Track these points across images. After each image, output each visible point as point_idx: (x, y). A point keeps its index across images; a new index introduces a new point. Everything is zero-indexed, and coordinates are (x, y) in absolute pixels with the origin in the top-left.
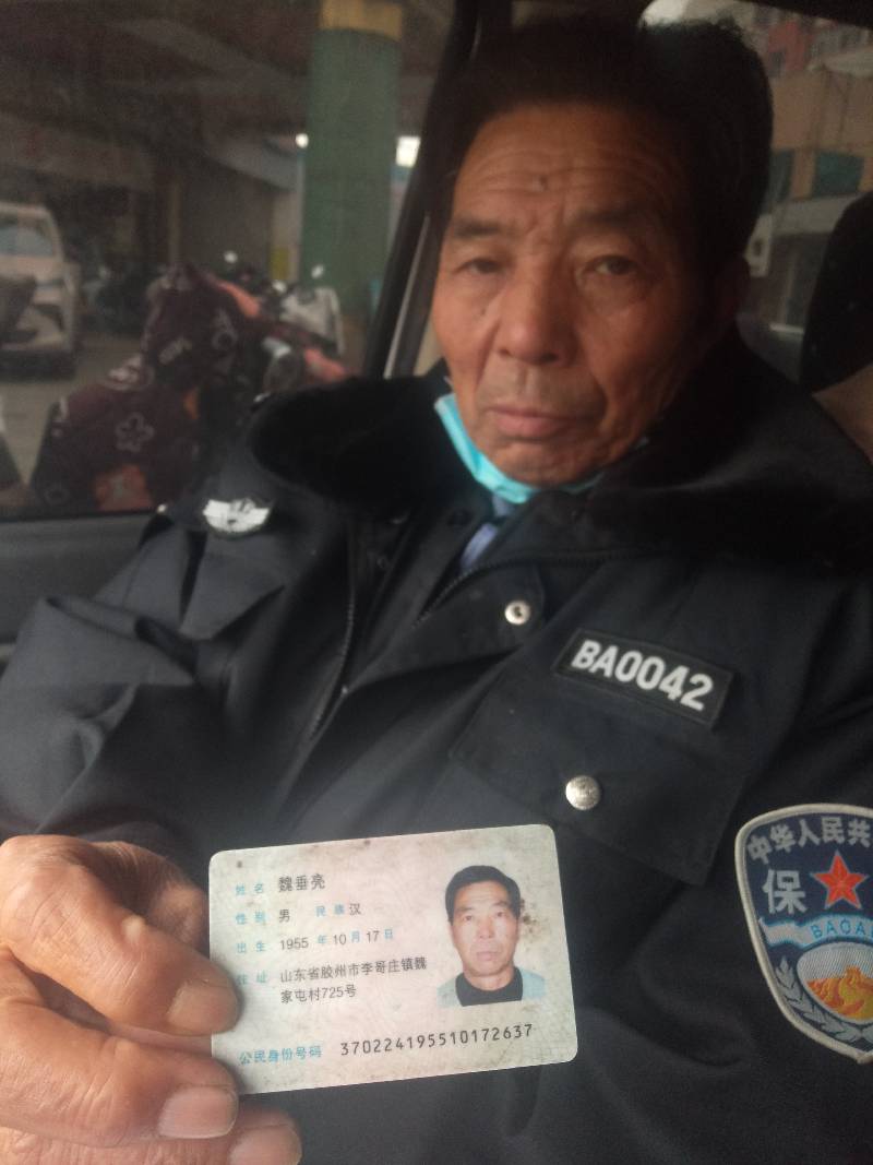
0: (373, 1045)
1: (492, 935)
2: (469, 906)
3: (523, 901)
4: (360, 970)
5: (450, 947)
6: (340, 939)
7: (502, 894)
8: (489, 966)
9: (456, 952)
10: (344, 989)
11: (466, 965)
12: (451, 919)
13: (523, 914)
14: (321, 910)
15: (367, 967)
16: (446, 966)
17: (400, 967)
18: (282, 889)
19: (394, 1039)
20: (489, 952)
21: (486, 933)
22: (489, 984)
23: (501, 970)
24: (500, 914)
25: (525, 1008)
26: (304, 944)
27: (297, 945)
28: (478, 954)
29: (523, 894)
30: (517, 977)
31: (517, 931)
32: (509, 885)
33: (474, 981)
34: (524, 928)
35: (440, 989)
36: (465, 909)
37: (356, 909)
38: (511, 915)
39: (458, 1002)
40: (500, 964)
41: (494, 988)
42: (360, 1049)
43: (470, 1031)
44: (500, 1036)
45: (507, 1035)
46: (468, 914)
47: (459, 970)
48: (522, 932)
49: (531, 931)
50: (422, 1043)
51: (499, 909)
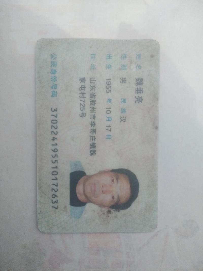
1: (103, 192)
4: (93, 120)
5: (100, 169)
6: (109, 111)
9: (96, 172)
10: (84, 111)
11: (90, 177)
12: (113, 171)
13: (112, 210)
14: (124, 101)
15: (93, 124)
16: (90, 166)
17: (92, 142)
18: (137, 80)
19: (57, 136)
20: (95, 190)
21: (105, 189)
22: (80, 188)
23: (86, 196)
25: (65, 207)
26: (108, 91)
27: (108, 87)
28: (95, 184)
29: (123, 212)
30: (82, 204)
31: (104, 206)
33: (81, 181)
35: (79, 162)
36: (117, 179)
37: (123, 120)
38: (112, 204)
39: (72, 171)
40: (89, 196)
41: (77, 191)
42: (53, 118)
44: (54, 193)
45: (54, 196)
46: (115, 180)
47: (88, 173)
48: (103, 209)
50: (54, 151)
51: (116, 197)
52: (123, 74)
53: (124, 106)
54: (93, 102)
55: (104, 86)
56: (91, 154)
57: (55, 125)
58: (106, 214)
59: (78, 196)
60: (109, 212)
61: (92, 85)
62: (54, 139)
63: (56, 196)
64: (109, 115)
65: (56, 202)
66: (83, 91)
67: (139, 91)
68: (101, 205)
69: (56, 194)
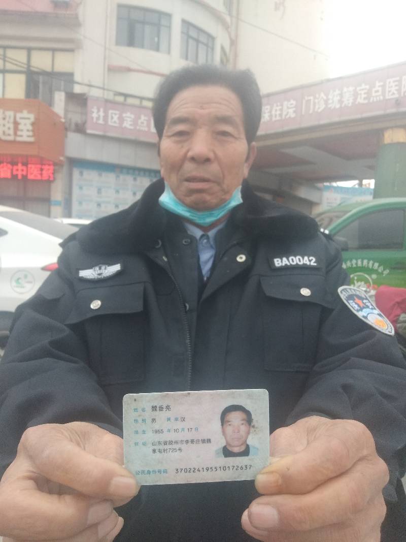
1: (239, 432)
3: (253, 419)
4: (184, 442)
6: (177, 431)
7: (244, 416)
8: (236, 443)
9: (224, 437)
10: (177, 449)
11: (227, 442)
12: (222, 425)
13: (252, 425)
14: (169, 419)
15: (187, 442)
16: (220, 442)
17: (201, 442)
18: (153, 410)
19: (197, 468)
20: (237, 438)
21: (236, 431)
22: (236, 450)
23: (242, 444)
24: (243, 424)
26: (162, 432)
27: (159, 432)
28: (233, 438)
29: (253, 417)
30: (248, 447)
31: (249, 431)
33: (230, 449)
35: (216, 451)
36: (229, 421)
37: (183, 419)
38: (247, 425)
39: (223, 456)
41: (238, 452)
42: (183, 471)
43: (227, 467)
46: (230, 423)
47: (224, 444)
48: (251, 431)
49: (255, 431)
50: (208, 470)
51: (242, 422)
52: (149, 421)
53: (172, 419)
54: (171, 443)
55: (158, 435)
56: (210, 442)
57: (188, 470)
58: (255, 429)
59: (241, 450)
60: (253, 427)
61: (157, 444)
62: (199, 470)
63: (241, 467)
64: (180, 430)
65: (246, 466)
66: (162, 451)
67: (161, 408)
68: (248, 433)
69: (240, 467)
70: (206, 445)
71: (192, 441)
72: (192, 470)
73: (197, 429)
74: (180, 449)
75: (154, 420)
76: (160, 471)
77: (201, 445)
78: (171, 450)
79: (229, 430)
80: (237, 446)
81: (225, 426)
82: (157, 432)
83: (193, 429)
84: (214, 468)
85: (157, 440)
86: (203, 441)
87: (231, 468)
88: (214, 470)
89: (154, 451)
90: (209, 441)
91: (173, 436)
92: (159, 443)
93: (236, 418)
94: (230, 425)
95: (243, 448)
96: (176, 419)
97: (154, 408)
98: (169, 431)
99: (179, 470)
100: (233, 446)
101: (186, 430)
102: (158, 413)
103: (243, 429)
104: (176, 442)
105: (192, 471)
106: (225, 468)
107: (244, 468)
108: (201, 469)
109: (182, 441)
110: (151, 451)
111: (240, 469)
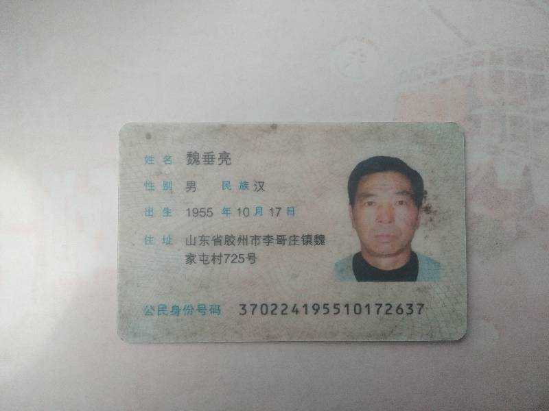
0: (271, 308)
1: (392, 221)
2: (371, 192)
3: (426, 192)
4: (261, 240)
5: (349, 227)
6: (245, 212)
7: (405, 184)
8: (386, 247)
9: (355, 233)
10: (246, 256)
11: (363, 245)
12: (352, 203)
13: (424, 205)
14: (226, 185)
15: (268, 239)
16: (345, 244)
17: (300, 242)
18: (189, 163)
19: (291, 305)
20: (388, 236)
21: (386, 218)
23: (399, 252)
24: (401, 203)
25: (419, 289)
26: (210, 214)
27: (203, 214)
28: (377, 237)
29: (427, 185)
30: (413, 260)
31: (417, 219)
32: (413, 177)
33: (371, 261)
34: (424, 217)
36: (368, 195)
37: (260, 186)
38: (412, 205)
39: (354, 278)
40: (397, 248)
41: (390, 268)
42: (258, 311)
43: (363, 305)
44: (393, 311)
45: (400, 311)
46: (370, 199)
47: (357, 248)
48: (422, 221)
49: (431, 220)
50: (317, 311)
51: (401, 198)
52: (179, 187)
53: (235, 185)
54: (229, 240)
55: (200, 220)
56: (323, 243)
58: (431, 216)
59: (399, 266)
60: (427, 209)
61: (198, 242)
62: (295, 311)
63: (399, 307)
64: (253, 211)
65: (410, 306)
67: (209, 159)
68: (415, 225)
69: (395, 306)
70: (312, 249)
71: (281, 240)
72: (280, 308)
73: (291, 211)
74: (252, 257)
75: (191, 185)
76: (201, 309)
77: (301, 249)
78: (230, 259)
79: (368, 215)
80: (390, 255)
81: (358, 205)
82: (198, 213)
83: (284, 212)
84: (331, 307)
85: (196, 233)
86: (307, 240)
87: (373, 309)
88: (333, 311)
89: (190, 259)
90: (320, 239)
91: (234, 225)
92: (204, 240)
93: (385, 187)
94: (370, 204)
95: (401, 261)
96: (244, 186)
97: (193, 158)
98: (226, 211)
99: (249, 308)
100: (379, 255)
101: (266, 211)
102: (201, 168)
103: (403, 214)
104: (243, 240)
105: (278, 311)
106: (358, 308)
107: (406, 310)
108: (299, 307)
109: (256, 238)
110: (184, 259)
111: (394, 312)
